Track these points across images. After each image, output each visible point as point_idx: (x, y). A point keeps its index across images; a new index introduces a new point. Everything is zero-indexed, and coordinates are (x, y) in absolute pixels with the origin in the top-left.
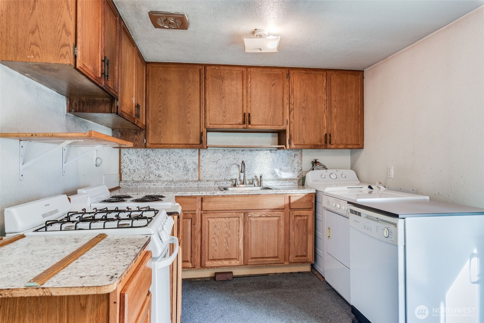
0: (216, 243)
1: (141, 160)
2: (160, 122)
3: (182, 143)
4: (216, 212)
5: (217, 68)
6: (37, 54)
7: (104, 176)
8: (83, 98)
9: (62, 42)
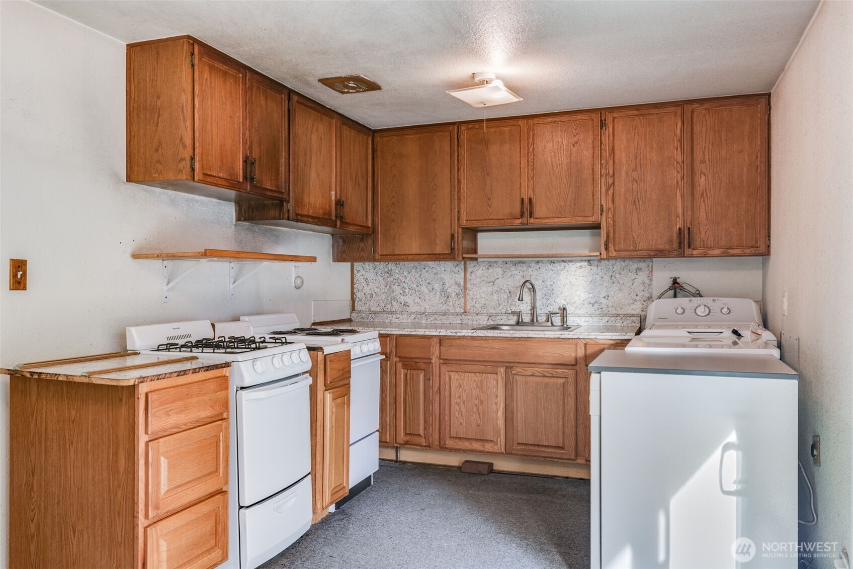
0: (461, 412)
1: (381, 279)
2: (393, 220)
3: (424, 253)
4: (462, 362)
5: (477, 126)
6: (161, 172)
7: (313, 302)
8: (253, 203)
9: (179, 157)
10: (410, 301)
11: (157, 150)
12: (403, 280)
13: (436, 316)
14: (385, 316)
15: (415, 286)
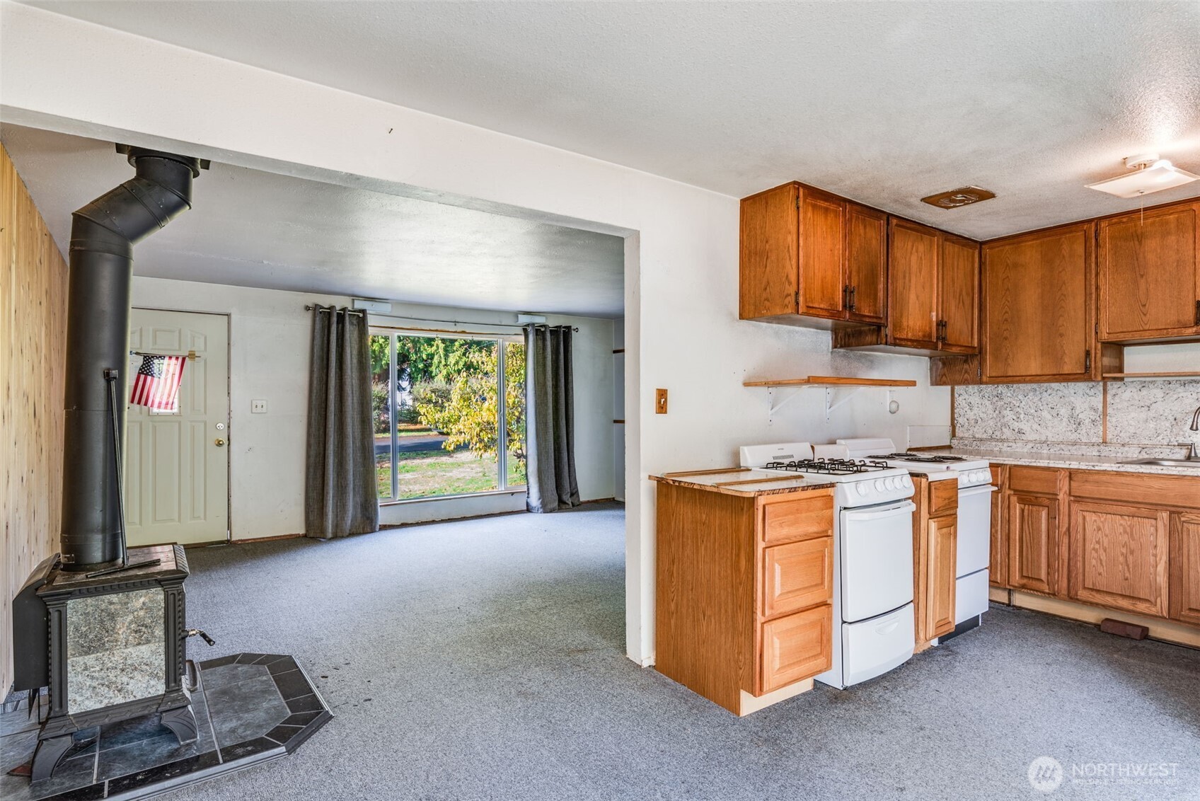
0: (1101, 560)
1: (988, 403)
2: (1006, 338)
3: (1047, 373)
4: (1102, 502)
5: (1125, 220)
6: (769, 308)
7: (908, 427)
8: (849, 330)
9: (785, 293)
10: (1025, 426)
11: (765, 289)
12: (1018, 405)
13: (1062, 446)
14: (994, 443)
15: (1033, 411)
